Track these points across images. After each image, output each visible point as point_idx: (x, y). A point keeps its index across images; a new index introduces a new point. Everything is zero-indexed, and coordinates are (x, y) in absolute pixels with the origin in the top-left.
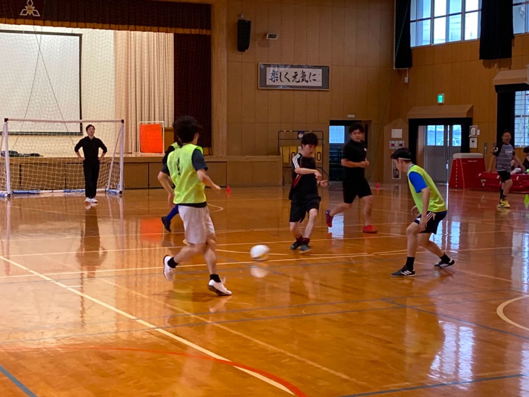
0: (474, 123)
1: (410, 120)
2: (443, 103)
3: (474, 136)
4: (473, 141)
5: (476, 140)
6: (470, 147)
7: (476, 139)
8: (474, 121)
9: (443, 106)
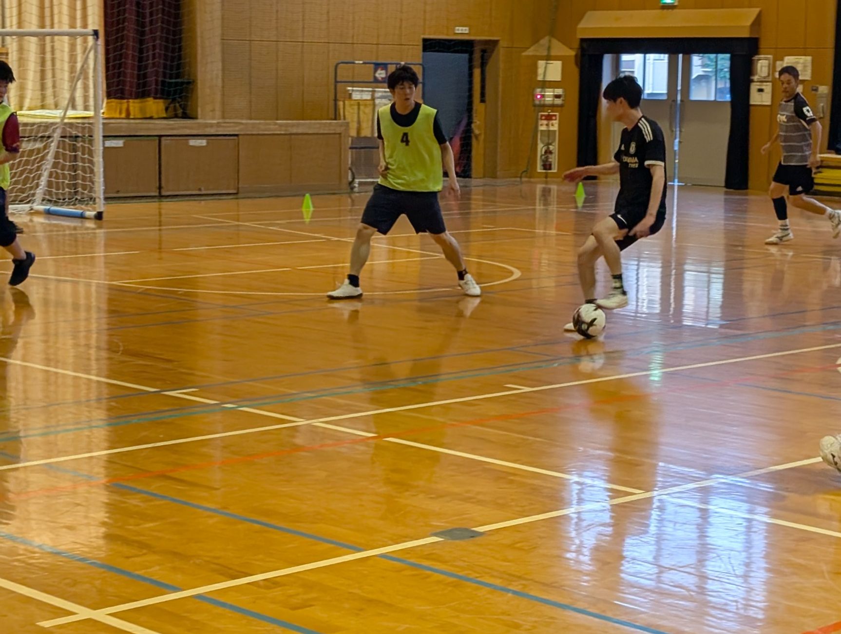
0: (762, 50)
1: (583, 40)
2: (676, 4)
3: (765, 77)
4: (761, 90)
5: (767, 88)
6: (752, 102)
7: (770, 84)
8: (763, 44)
9: (675, 11)
